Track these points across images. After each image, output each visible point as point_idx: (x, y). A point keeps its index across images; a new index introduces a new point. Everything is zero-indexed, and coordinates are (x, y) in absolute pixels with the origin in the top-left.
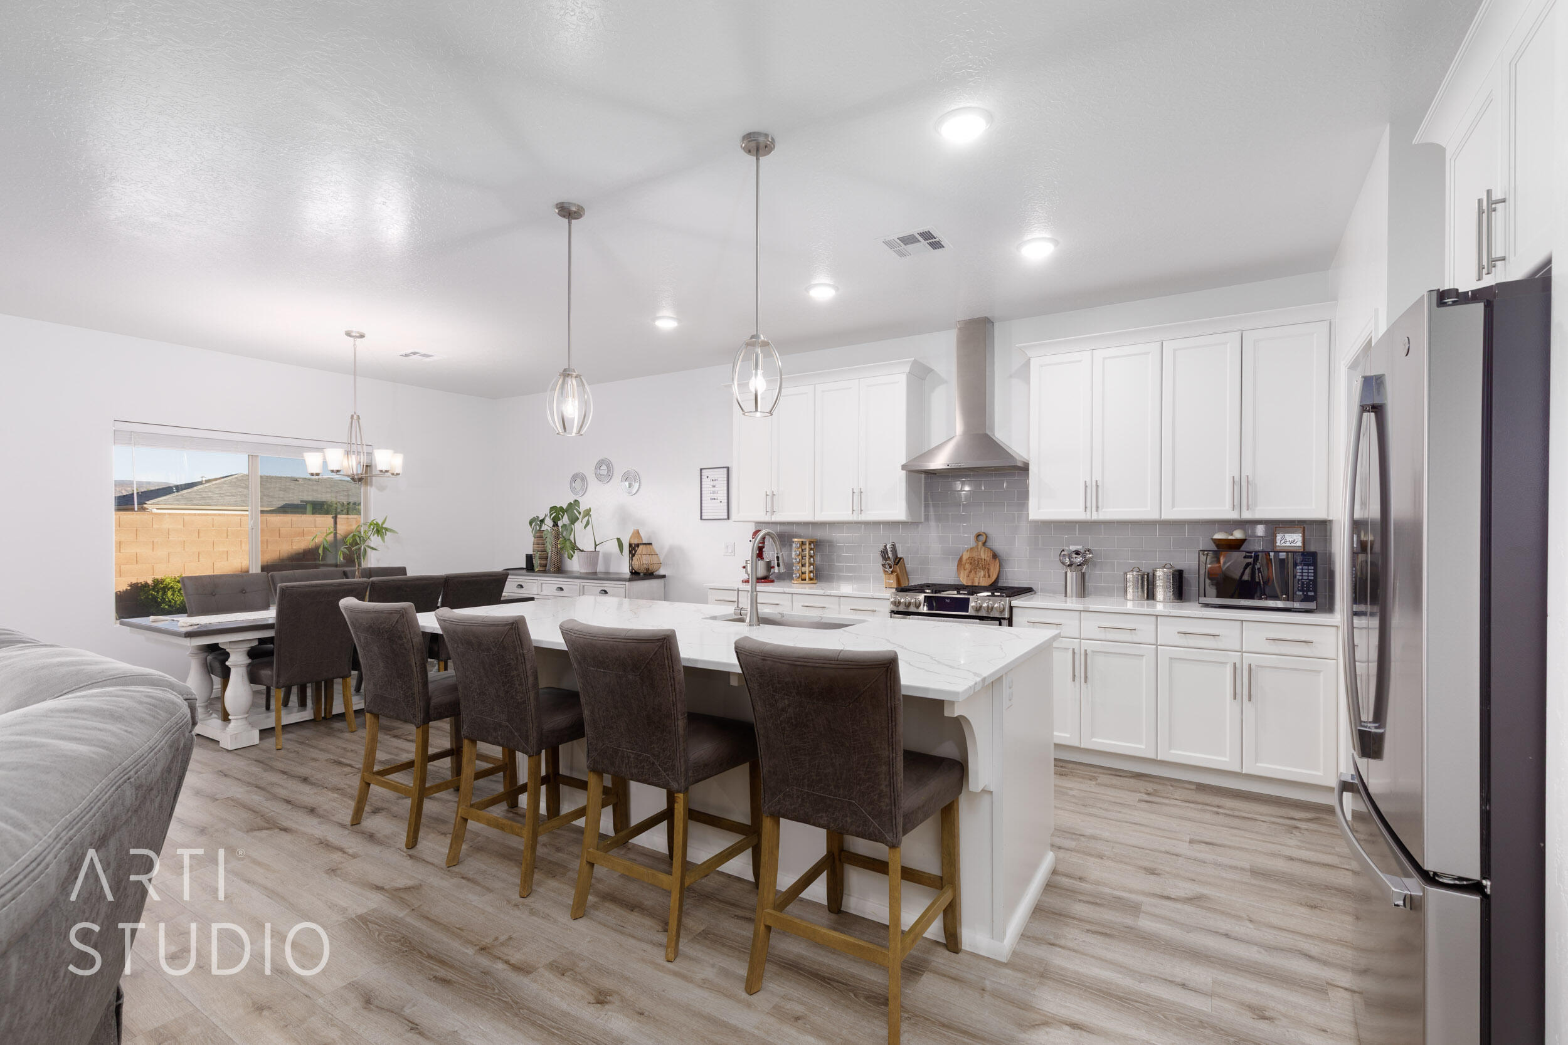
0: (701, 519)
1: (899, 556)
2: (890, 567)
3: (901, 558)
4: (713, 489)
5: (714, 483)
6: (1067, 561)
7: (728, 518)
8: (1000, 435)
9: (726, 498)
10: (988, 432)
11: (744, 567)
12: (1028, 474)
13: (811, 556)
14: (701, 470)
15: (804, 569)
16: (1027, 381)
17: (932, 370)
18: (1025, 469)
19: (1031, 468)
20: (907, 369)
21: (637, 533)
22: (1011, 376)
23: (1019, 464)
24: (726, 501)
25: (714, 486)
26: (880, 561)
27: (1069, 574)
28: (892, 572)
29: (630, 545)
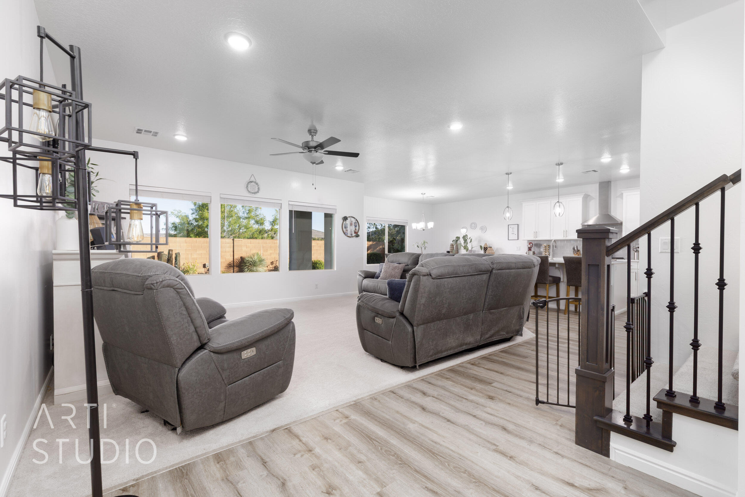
0: (508, 240)
1: (579, 249)
2: (576, 252)
3: (579, 250)
4: (513, 231)
5: (513, 229)
6: (635, 250)
7: (518, 239)
8: (613, 214)
9: (517, 233)
10: (609, 214)
11: (526, 253)
12: (622, 225)
13: (548, 250)
14: (508, 225)
15: (546, 253)
16: (622, 198)
17: (589, 195)
18: (621, 224)
19: (623, 224)
20: (582, 196)
21: (486, 244)
22: (616, 197)
23: (619, 223)
24: (517, 234)
25: (513, 230)
26: (573, 251)
27: (636, 253)
28: (577, 254)
29: (484, 248)
